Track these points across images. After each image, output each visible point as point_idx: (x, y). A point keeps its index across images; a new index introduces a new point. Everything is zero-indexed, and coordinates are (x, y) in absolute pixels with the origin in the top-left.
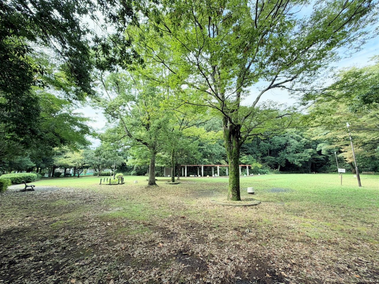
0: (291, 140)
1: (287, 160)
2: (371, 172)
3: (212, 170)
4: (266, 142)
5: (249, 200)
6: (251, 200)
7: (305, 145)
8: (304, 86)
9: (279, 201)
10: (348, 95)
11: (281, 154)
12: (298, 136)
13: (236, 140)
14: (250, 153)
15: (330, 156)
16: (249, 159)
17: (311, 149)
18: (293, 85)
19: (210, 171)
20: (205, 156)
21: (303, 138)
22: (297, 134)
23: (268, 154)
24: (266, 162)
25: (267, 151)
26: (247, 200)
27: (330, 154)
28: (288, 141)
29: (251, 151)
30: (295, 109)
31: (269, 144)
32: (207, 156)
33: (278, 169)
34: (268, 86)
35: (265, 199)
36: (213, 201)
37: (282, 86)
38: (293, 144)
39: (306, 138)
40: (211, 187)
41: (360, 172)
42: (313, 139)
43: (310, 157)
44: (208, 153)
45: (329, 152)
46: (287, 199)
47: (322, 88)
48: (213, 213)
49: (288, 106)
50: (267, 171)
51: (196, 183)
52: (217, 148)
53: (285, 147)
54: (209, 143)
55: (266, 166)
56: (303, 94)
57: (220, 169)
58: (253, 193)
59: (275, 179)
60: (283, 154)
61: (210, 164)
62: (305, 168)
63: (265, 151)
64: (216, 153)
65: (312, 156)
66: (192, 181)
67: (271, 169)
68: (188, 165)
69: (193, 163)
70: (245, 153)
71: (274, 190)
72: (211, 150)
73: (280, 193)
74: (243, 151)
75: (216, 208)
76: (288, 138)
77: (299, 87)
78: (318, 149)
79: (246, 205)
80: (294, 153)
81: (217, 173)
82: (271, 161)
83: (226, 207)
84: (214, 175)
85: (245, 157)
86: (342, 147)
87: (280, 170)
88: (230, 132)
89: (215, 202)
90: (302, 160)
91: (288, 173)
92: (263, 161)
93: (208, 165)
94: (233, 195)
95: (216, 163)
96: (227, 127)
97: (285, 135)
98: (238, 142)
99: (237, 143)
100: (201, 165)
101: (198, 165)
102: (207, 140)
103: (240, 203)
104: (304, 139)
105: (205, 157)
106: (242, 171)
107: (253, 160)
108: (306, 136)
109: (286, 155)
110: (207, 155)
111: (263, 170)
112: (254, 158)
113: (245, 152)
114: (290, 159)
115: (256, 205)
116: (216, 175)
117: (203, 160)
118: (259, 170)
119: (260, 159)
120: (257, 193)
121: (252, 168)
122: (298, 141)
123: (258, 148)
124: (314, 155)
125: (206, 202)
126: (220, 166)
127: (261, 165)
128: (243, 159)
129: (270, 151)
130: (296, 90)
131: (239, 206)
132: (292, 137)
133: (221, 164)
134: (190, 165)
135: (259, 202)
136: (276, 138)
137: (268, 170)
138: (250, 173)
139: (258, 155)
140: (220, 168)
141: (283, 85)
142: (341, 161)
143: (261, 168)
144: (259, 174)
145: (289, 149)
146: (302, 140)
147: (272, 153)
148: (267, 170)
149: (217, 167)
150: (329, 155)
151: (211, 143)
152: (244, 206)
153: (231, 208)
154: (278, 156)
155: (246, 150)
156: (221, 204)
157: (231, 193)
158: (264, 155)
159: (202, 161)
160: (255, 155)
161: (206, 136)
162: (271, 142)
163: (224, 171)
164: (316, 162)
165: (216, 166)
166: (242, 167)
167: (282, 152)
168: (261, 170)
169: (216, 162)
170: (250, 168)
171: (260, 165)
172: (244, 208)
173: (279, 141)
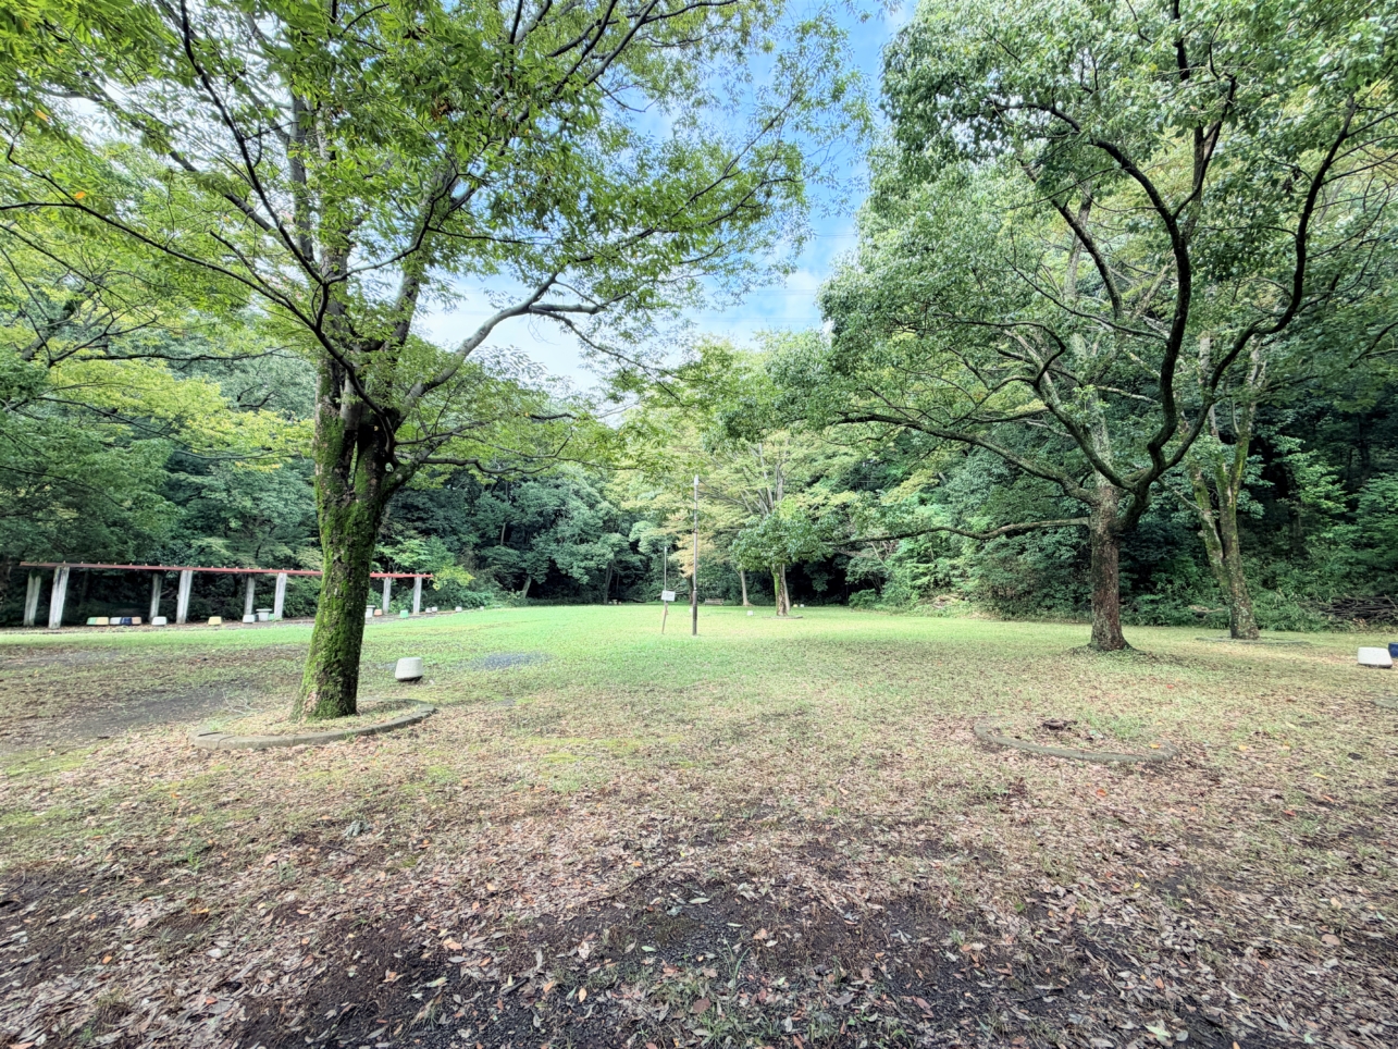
0: (574, 503)
1: (553, 562)
2: (718, 601)
3: (244, 594)
4: (498, 497)
5: (391, 709)
6: (399, 708)
7: (604, 522)
8: (621, 344)
9: (499, 698)
10: (704, 405)
11: (539, 541)
12: (593, 491)
13: (370, 471)
14: (435, 531)
15: (654, 556)
16: (431, 554)
17: (618, 536)
18: (595, 330)
19: (234, 594)
20: (210, 522)
21: (604, 498)
22: (592, 486)
23: (499, 538)
24: (489, 566)
25: (497, 527)
26: (384, 707)
27: (656, 551)
28: (564, 503)
29: (440, 524)
30: (591, 406)
31: (507, 504)
32: (221, 526)
33: (525, 592)
34: (524, 302)
35: (458, 694)
36: (208, 738)
37: (563, 319)
38: (575, 513)
39: (611, 502)
40: (217, 671)
41: (701, 599)
42: (625, 505)
43: (611, 556)
44: (231, 509)
45: (655, 546)
46: (525, 687)
47: (658, 366)
48: (194, 794)
49: (574, 389)
50: (486, 598)
51: (121, 657)
52: (285, 496)
53: (554, 521)
54: (239, 464)
55: (488, 581)
56: (614, 366)
57: (290, 589)
58: (416, 680)
59: (508, 625)
60: (546, 542)
61: (237, 563)
62: (595, 588)
63: (492, 527)
64: (280, 515)
65: (617, 553)
66: (96, 647)
67: (502, 589)
68: (84, 566)
69: (120, 554)
70: (415, 529)
71: (492, 663)
72: (254, 499)
73: (511, 668)
74: (409, 520)
75: (214, 765)
76: (567, 495)
77: (607, 343)
78: (632, 537)
79: (375, 726)
80: (575, 543)
81: (271, 605)
82: (507, 565)
83: (275, 752)
84: (254, 611)
85: (414, 543)
86: (680, 536)
87: (530, 594)
88: (349, 434)
89: (216, 738)
90: (592, 564)
91: (549, 604)
92: (481, 563)
93: (225, 569)
94: (323, 695)
95: (270, 558)
96: (337, 407)
97: (559, 482)
98: (379, 479)
99: (374, 482)
100: (175, 568)
101: (161, 567)
102: (229, 449)
103: (350, 725)
104: (605, 504)
105: (209, 530)
106: (394, 598)
107: (444, 558)
108: (612, 497)
109: (553, 546)
110: (225, 521)
111: (475, 595)
112: (449, 550)
113: (418, 524)
114: (561, 560)
115: (415, 721)
116: (264, 614)
117: (196, 543)
118: (461, 594)
119: (471, 553)
120: (431, 677)
121: (437, 587)
122: (591, 506)
123: (468, 515)
124: (622, 550)
125: (160, 748)
126: (290, 576)
127: (471, 577)
128: (404, 552)
129: (510, 529)
130: (602, 349)
131: (342, 737)
132: (577, 493)
133: (298, 566)
134: (99, 566)
135: (431, 709)
136: (532, 489)
137: (491, 595)
138: (425, 603)
139: (465, 538)
140: (293, 582)
141: (568, 315)
142: (673, 569)
143: (470, 588)
144: (458, 609)
145: (564, 528)
146: (599, 506)
147: (514, 536)
148: (487, 593)
149: (274, 579)
150: (652, 555)
151: (253, 467)
152: (362, 733)
153: (301, 752)
154: (531, 549)
155: (425, 516)
156: (251, 745)
157: (315, 687)
158: (487, 542)
159: (190, 546)
160: (455, 538)
161: (228, 426)
162: (514, 500)
163: (310, 596)
164: (623, 573)
165: (271, 572)
166: (398, 580)
167: (544, 537)
168: (469, 593)
169: (275, 558)
170: (426, 585)
171: (464, 577)
172: (365, 741)
173: (540, 498)
